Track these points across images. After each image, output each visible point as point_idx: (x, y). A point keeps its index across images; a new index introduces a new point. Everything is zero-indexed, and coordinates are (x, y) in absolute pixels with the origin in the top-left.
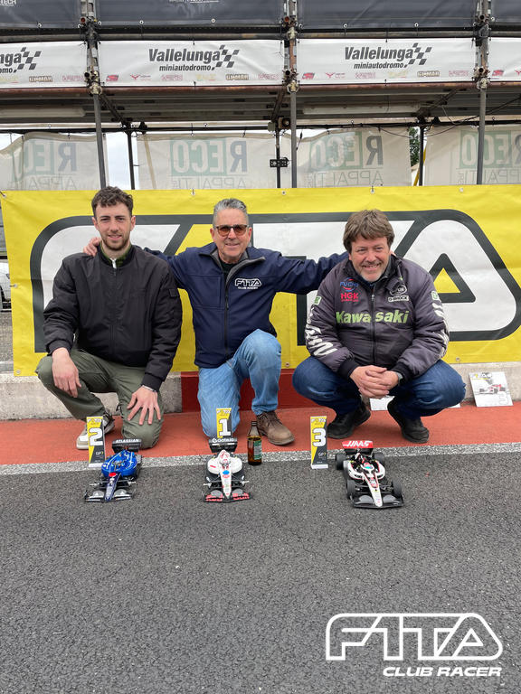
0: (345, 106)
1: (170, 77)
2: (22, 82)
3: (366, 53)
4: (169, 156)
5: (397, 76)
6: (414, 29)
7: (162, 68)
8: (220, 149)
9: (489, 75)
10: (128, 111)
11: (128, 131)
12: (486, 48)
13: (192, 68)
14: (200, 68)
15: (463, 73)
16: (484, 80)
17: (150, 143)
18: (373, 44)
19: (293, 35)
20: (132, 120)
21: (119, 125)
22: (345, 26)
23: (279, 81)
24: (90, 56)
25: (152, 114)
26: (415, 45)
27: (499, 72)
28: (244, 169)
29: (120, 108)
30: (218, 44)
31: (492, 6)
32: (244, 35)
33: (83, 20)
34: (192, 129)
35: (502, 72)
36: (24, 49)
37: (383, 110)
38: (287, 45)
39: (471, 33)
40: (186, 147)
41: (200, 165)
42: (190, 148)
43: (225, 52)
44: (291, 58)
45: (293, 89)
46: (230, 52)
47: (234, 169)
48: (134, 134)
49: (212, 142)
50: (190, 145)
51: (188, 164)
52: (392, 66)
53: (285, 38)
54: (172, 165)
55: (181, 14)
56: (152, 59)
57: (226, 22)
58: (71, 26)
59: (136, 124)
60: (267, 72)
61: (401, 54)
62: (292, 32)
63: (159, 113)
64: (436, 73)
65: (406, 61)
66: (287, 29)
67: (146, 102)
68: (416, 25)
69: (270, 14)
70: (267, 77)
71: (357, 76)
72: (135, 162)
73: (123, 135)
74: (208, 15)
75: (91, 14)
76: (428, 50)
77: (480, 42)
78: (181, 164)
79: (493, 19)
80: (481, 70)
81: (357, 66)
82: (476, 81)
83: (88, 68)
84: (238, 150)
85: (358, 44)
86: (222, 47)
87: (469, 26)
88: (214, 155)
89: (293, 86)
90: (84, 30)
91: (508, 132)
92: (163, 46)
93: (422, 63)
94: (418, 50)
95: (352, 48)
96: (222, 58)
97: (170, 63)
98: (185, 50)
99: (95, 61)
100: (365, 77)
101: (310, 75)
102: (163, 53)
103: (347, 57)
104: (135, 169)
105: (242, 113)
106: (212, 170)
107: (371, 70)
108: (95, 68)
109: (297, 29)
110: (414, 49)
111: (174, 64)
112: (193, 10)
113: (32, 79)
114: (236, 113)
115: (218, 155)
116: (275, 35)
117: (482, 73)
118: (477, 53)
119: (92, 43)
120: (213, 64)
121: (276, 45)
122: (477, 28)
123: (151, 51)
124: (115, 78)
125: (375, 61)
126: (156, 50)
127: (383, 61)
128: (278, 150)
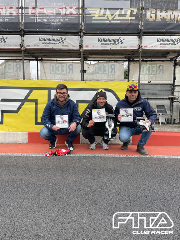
0: (101, 55)
1: (45, 46)
2: (2, 46)
3: (104, 40)
4: (49, 68)
5: (114, 47)
6: (119, 33)
7: (43, 43)
8: (65, 67)
9: (142, 47)
10: (36, 55)
11: (37, 60)
12: (141, 39)
13: (52, 43)
14: (54, 43)
15: (135, 46)
16: (141, 49)
17: (44, 64)
18: (107, 37)
19: (82, 35)
20: (38, 57)
21: (34, 58)
22: (98, 32)
23: (78, 48)
24: (22, 39)
25: (44, 56)
26: (120, 38)
27: (146, 46)
28: (72, 73)
29: (33, 54)
30: (60, 36)
31: (144, 26)
32: (68, 34)
33: (20, 29)
34: (57, 60)
35: (147, 46)
36: (2, 37)
37: (113, 57)
38: (81, 37)
39: (137, 34)
40: (54, 66)
41: (59, 71)
42: (56, 66)
43: (62, 39)
44: (81, 41)
45: (82, 50)
46: (63, 39)
47: (69, 73)
48: (39, 61)
49: (63, 64)
50: (56, 65)
51: (55, 70)
52: (112, 44)
53: (80, 35)
54: (50, 71)
55: (49, 28)
56: (40, 40)
57: (62, 30)
58: (17, 31)
59: (40, 58)
60: (74, 45)
61: (115, 41)
62: (82, 34)
63: (46, 56)
64: (126, 47)
65: (117, 43)
66: (80, 33)
67: (41, 52)
68: (120, 32)
69: (75, 28)
70: (74, 46)
71: (102, 47)
72: (39, 70)
73: (36, 62)
74: (57, 28)
75: (22, 27)
76: (124, 40)
77: (140, 37)
78: (53, 71)
79: (144, 30)
80: (140, 46)
81: (101, 44)
82: (138, 49)
83: (21, 43)
84: (71, 67)
85: (102, 37)
86: (61, 37)
87: (137, 32)
88: (63, 68)
89: (82, 49)
90: (20, 31)
91: (156, 64)
92: (43, 37)
93: (122, 43)
94: (120, 40)
95: (100, 39)
96: (61, 41)
97: (45, 42)
98: (50, 38)
99: (23, 41)
100: (104, 47)
101: (87, 46)
102: (43, 39)
103: (99, 41)
104: (39, 72)
105: (71, 56)
106: (63, 73)
107: (106, 45)
108: (23, 43)
109: (83, 33)
110: (119, 39)
111: (46, 42)
112: (53, 27)
113: (5, 45)
114: (69, 56)
115: (64, 68)
116: (77, 34)
117: (140, 47)
118: (139, 41)
119: (23, 35)
120: (58, 42)
121: (77, 37)
122: (139, 33)
123: (40, 38)
124: (29, 46)
125: (107, 43)
126: (41, 38)
127: (110, 43)
128: (83, 68)
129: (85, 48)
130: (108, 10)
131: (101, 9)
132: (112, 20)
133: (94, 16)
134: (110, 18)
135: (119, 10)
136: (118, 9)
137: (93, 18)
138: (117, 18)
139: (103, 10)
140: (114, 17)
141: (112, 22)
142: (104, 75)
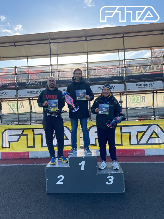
3: (140, 85)
5: (147, 89)
18: (142, 83)
22: (136, 80)
23: (123, 91)
30: (112, 85)
32: (116, 83)
38: (125, 84)
44: (125, 87)
46: (114, 86)
52: (146, 87)
55: (104, 80)
61: (148, 85)
64: (155, 88)
65: (149, 86)
68: (150, 79)
70: (121, 90)
75: (88, 81)
76: (153, 84)
81: (139, 87)
85: (139, 83)
87: (162, 79)
89: (126, 92)
93: (152, 86)
94: (151, 84)
95: (137, 84)
96: (112, 87)
100: (140, 89)
102: (101, 87)
103: (137, 86)
107: (142, 88)
109: (126, 82)
112: (107, 79)
118: (163, 84)
121: (123, 84)
123: (99, 87)
125: (142, 86)
127: (144, 86)
128: (121, 99)
129: (128, 91)
130: (141, 67)
131: (137, 66)
132: (145, 72)
133: (133, 71)
134: (143, 71)
135: (149, 67)
136: (148, 65)
137: (132, 72)
138: (148, 71)
139: (138, 67)
140: (146, 71)
141: (145, 74)
142: (137, 103)
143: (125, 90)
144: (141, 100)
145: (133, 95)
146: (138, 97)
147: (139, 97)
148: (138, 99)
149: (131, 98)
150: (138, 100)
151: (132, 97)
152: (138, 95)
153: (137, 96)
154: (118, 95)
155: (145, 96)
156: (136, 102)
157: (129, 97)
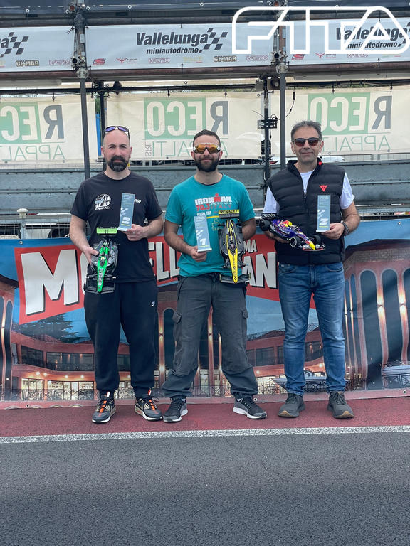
1: (158, 61)
4: (142, 118)
6: (408, 8)
8: (199, 111)
11: (101, 91)
17: (121, 104)
23: (268, 62)
30: (206, 26)
33: (72, 7)
34: (168, 88)
40: (161, 109)
41: (177, 128)
42: (166, 109)
44: (280, 41)
45: (283, 70)
46: (218, 35)
48: (107, 94)
50: (166, 106)
51: (163, 125)
58: (59, 12)
59: (109, 84)
60: (256, 53)
70: (255, 58)
71: (350, 56)
78: (156, 127)
83: (75, 53)
84: (219, 111)
88: (192, 117)
92: (150, 30)
99: (82, 47)
101: (299, 56)
106: (190, 133)
108: (83, 54)
110: (408, 28)
113: (19, 63)
115: (197, 117)
119: (80, 29)
128: (266, 111)
129: (293, 63)
142: (349, 137)
143: (277, 56)
144: (373, 116)
145: (328, 91)
146: (354, 100)
147: (362, 100)
148: (356, 113)
149: (319, 105)
150: (353, 120)
151: (323, 101)
152: (356, 90)
153: (348, 96)
154: (251, 86)
155: (389, 99)
156: (346, 131)
157: (310, 98)
